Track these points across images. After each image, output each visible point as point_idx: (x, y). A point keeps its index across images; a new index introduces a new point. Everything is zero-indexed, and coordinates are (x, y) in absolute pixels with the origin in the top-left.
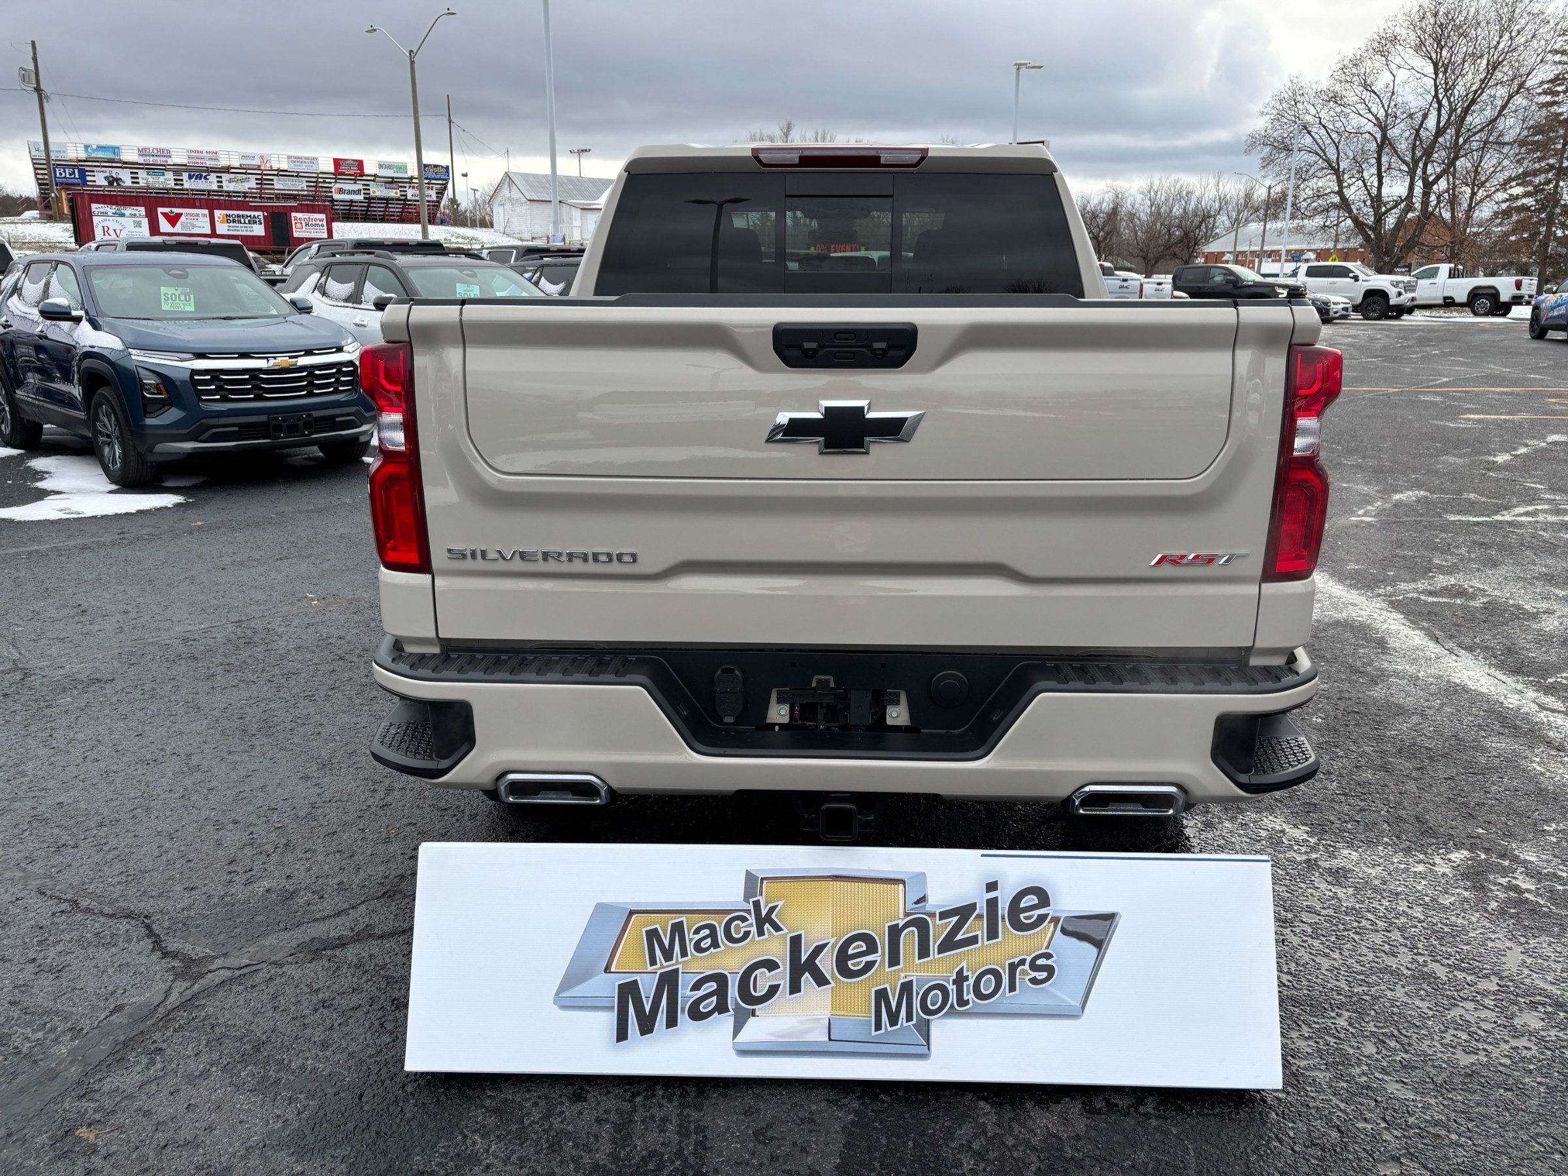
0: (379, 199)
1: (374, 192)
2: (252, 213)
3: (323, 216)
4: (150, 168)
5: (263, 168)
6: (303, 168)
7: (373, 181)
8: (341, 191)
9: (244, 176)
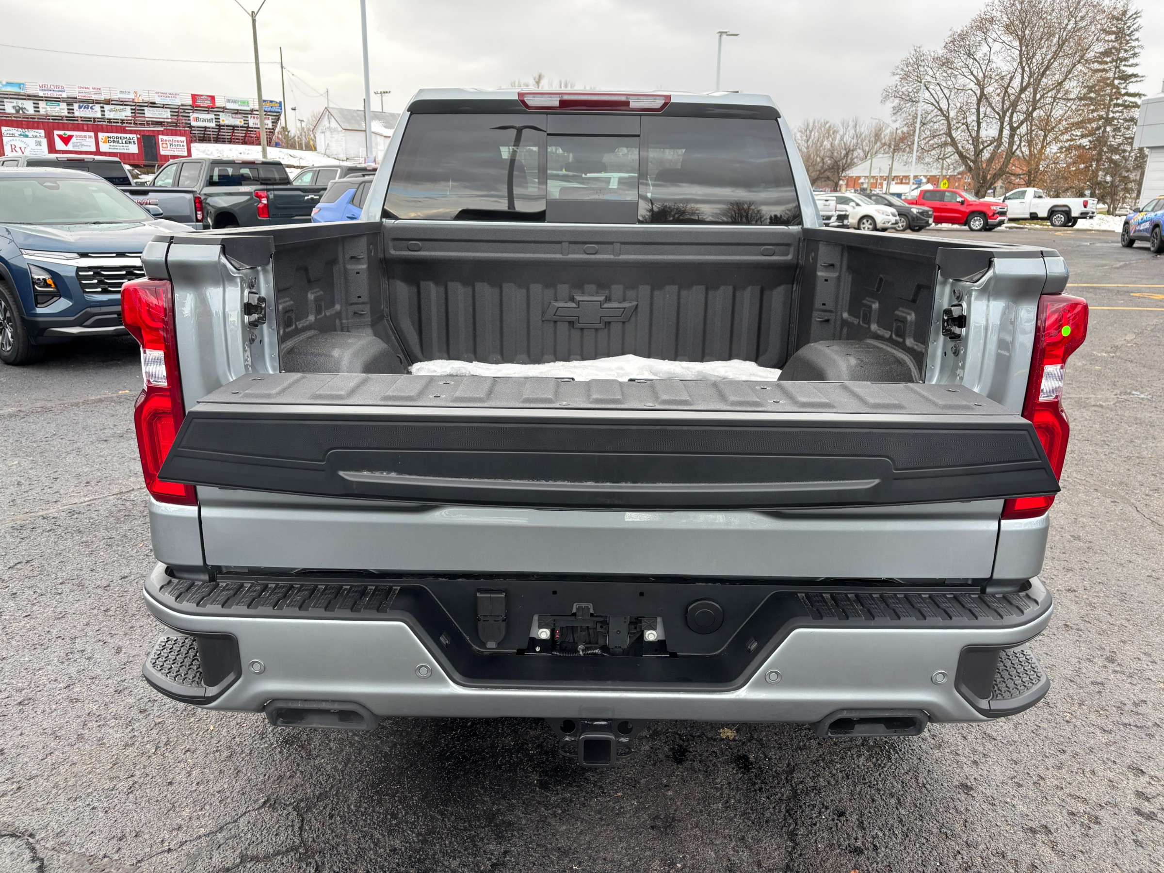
0: (227, 126)
1: (223, 121)
2: (128, 136)
3: (183, 139)
4: (48, 100)
5: (136, 101)
6: (168, 101)
7: (223, 112)
8: (197, 119)
9: (122, 107)
